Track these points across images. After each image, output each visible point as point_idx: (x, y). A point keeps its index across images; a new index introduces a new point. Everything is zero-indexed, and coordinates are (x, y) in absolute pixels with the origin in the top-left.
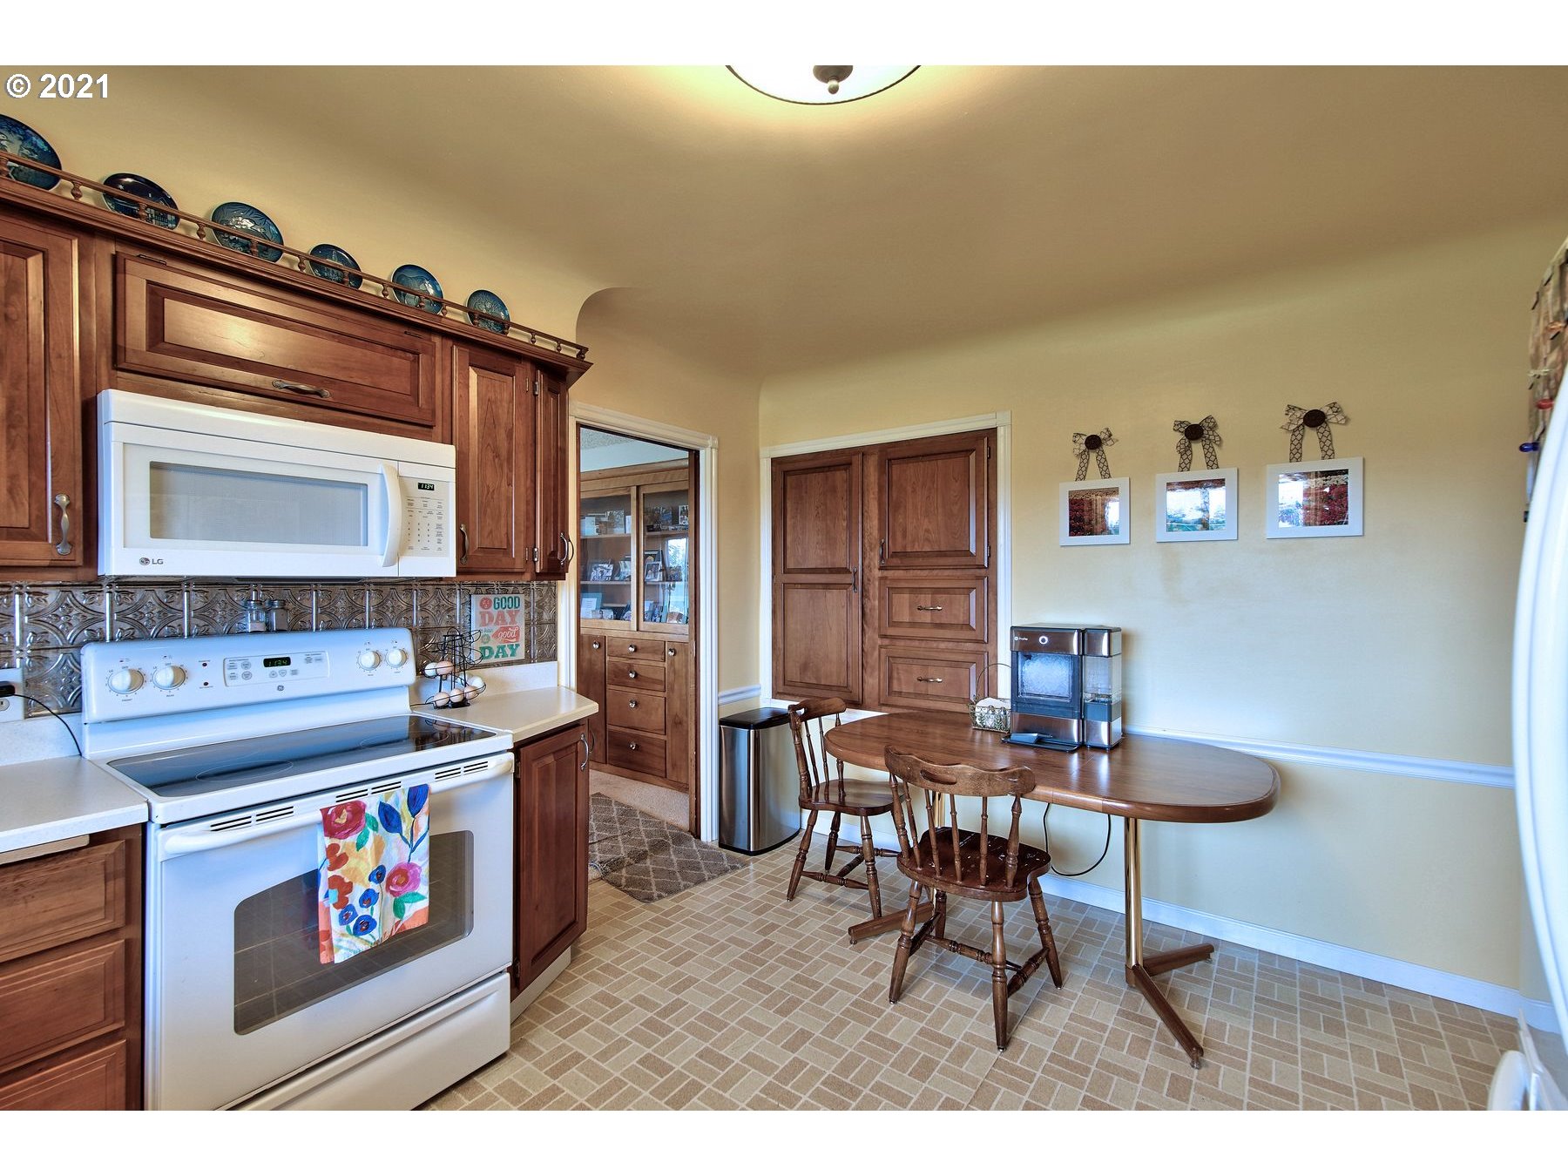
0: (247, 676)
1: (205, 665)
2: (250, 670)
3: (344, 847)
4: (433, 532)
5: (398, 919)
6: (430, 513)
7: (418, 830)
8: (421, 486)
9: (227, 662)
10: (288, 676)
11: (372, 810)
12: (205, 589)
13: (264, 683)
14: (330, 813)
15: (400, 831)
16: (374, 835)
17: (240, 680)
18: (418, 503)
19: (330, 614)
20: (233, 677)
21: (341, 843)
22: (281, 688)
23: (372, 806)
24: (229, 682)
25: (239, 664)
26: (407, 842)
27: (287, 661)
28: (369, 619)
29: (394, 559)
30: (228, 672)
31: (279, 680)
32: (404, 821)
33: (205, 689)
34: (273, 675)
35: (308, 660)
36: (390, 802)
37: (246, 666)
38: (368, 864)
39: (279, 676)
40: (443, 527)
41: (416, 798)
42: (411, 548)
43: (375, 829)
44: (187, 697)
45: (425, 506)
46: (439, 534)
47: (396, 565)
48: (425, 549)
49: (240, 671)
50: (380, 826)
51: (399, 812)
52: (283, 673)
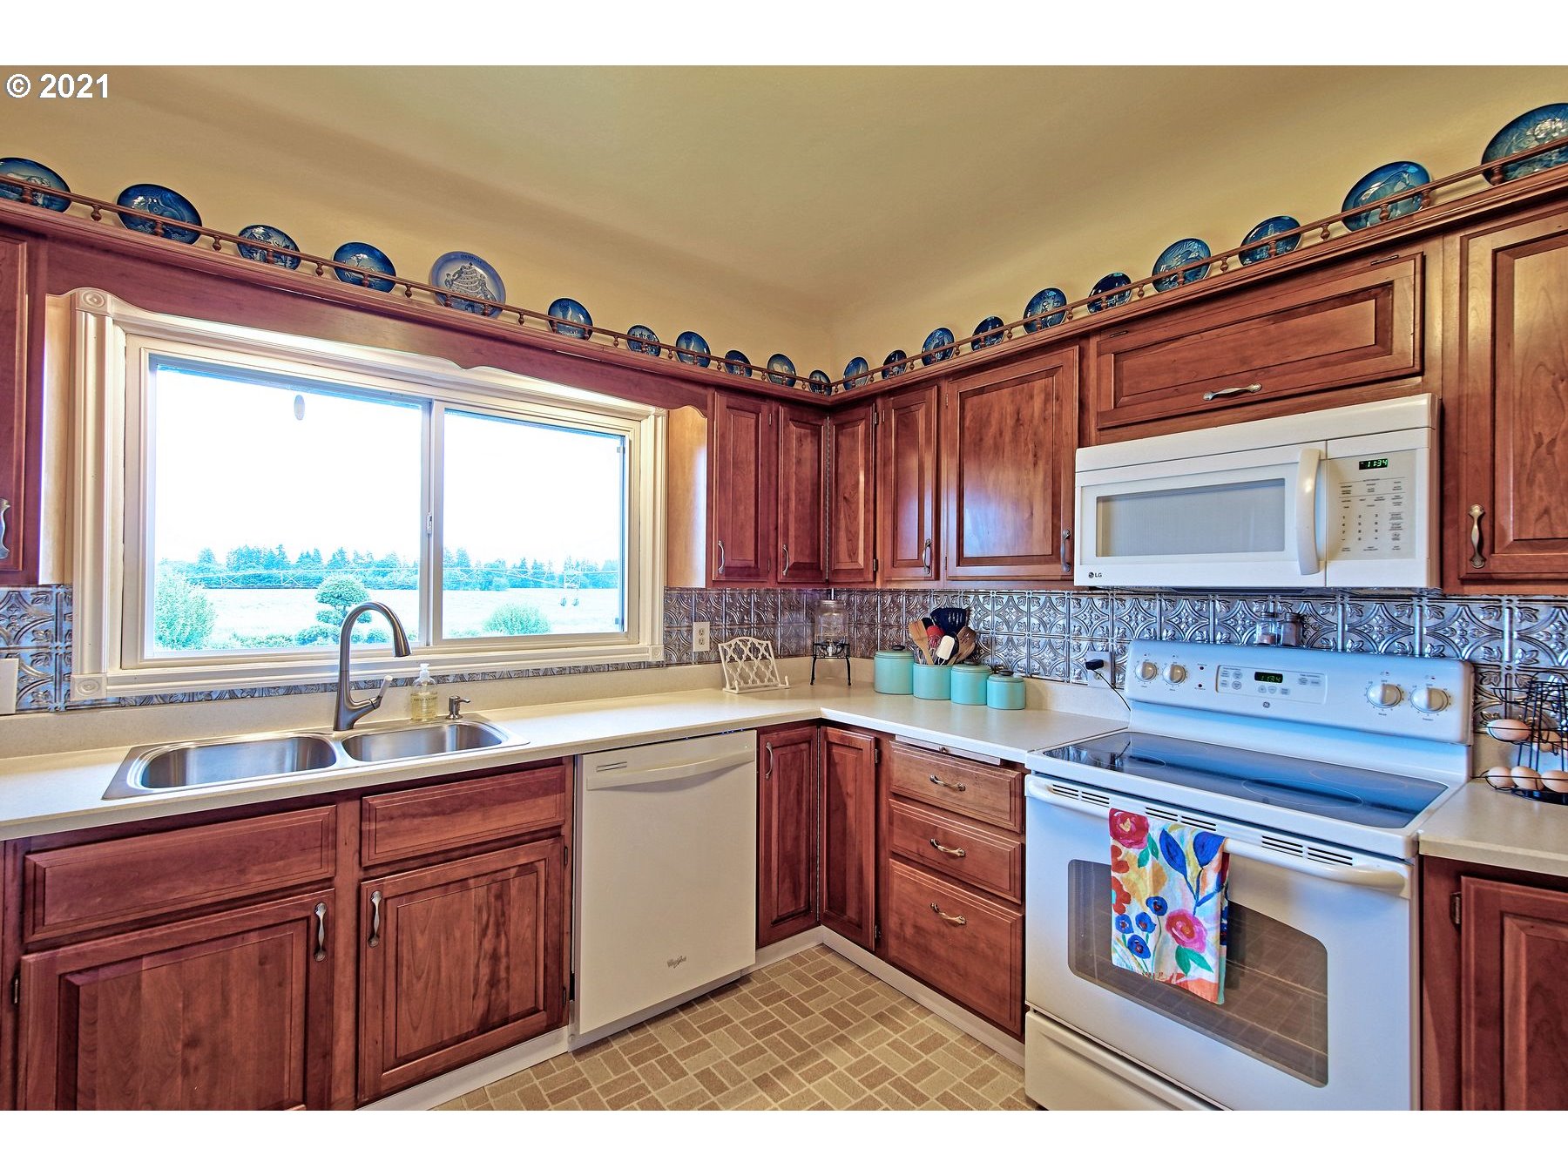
0: (1237, 686)
1: (1202, 668)
2: (1240, 681)
3: (1126, 854)
4: (1386, 524)
5: (1180, 971)
6: (1380, 499)
7: (1205, 884)
8: (1363, 466)
9: (1221, 669)
10: (1278, 694)
11: (1154, 833)
12: (1227, 600)
13: (1252, 695)
14: (1115, 815)
15: (1185, 873)
16: (1154, 862)
17: (1230, 688)
18: (1359, 490)
19: (1360, 633)
20: (1224, 684)
21: (1124, 850)
22: (1267, 705)
23: (1155, 827)
24: (1220, 688)
25: (1231, 672)
26: (1192, 891)
27: (1278, 678)
28: (1421, 644)
29: (1318, 562)
30: (1221, 679)
31: (1267, 697)
32: (1189, 865)
33: (1199, 691)
34: (1262, 689)
35: (1303, 682)
36: (1174, 834)
37: (1238, 675)
38: (1146, 886)
39: (1268, 692)
40: (1403, 515)
41: (1207, 845)
42: (1347, 549)
43: (1155, 854)
44: (1185, 694)
45: (1371, 490)
46: (1397, 527)
47: (1322, 572)
48: (1371, 549)
49: (1231, 680)
50: (1160, 854)
51: (1184, 851)
52: (1273, 690)
